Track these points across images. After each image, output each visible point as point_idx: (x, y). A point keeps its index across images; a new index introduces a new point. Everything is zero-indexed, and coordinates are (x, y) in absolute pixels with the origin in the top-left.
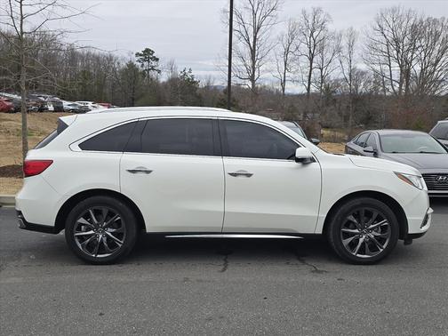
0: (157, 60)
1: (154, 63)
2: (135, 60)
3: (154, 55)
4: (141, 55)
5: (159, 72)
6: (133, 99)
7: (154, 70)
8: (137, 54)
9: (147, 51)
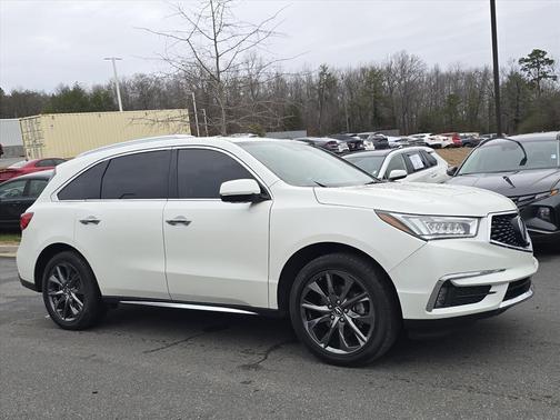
0: (550, 62)
1: (546, 68)
2: (519, 68)
3: (546, 57)
4: (526, 61)
5: (555, 78)
6: (517, 121)
7: (545, 76)
8: (521, 61)
9: (537, 54)
